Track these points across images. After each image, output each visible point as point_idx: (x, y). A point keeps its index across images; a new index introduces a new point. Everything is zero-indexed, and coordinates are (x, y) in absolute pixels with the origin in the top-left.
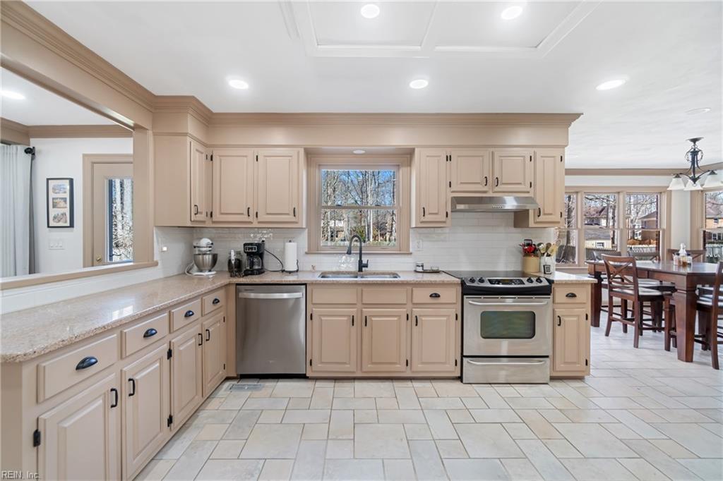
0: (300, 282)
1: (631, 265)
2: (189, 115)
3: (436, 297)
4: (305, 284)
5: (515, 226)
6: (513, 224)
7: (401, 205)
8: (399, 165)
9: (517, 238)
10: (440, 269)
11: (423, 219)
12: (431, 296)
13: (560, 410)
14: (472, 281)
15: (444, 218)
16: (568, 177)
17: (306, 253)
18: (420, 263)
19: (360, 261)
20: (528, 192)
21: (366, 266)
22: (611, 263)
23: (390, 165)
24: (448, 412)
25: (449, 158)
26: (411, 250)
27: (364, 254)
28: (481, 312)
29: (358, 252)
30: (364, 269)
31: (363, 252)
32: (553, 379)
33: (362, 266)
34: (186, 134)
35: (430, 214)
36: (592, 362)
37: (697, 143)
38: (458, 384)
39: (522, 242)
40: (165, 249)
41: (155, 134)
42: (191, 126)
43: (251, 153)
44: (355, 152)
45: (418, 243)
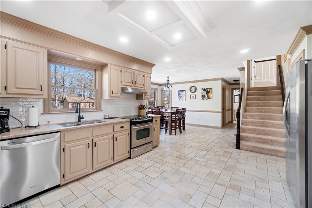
0: (57, 131)
1: (159, 111)
3: (122, 127)
4: (59, 132)
5: (137, 99)
6: (135, 98)
7: (97, 88)
8: (95, 70)
9: (137, 103)
10: (115, 117)
11: (112, 95)
12: (121, 127)
13: (160, 156)
14: (133, 119)
15: (119, 95)
16: (152, 85)
17: (41, 114)
18: (107, 115)
19: (79, 116)
20: (143, 88)
21: (83, 118)
22: (154, 111)
23: (93, 69)
24: (136, 169)
25: (121, 71)
26: (102, 109)
27: (82, 112)
28: (137, 130)
30: (81, 120)
32: (153, 148)
33: (80, 118)
35: (114, 93)
36: (160, 140)
37: (169, 78)
38: (129, 160)
39: (140, 105)
44: (76, 59)
45: (105, 106)
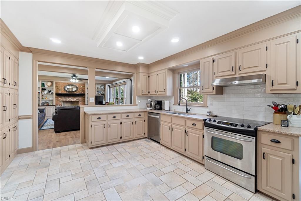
2: (140, 68)
3: (195, 125)
4: (160, 114)
11: (202, 91)
14: (210, 120)
17: (173, 104)
19: (187, 109)
20: (265, 71)
21: (189, 111)
25: (214, 61)
26: (208, 105)
28: (212, 136)
29: (186, 105)
30: (188, 112)
31: (188, 105)
33: (187, 111)
34: (140, 72)
35: (205, 89)
40: (139, 101)
41: (137, 73)
42: (141, 70)
43: (156, 73)
44: (184, 66)
